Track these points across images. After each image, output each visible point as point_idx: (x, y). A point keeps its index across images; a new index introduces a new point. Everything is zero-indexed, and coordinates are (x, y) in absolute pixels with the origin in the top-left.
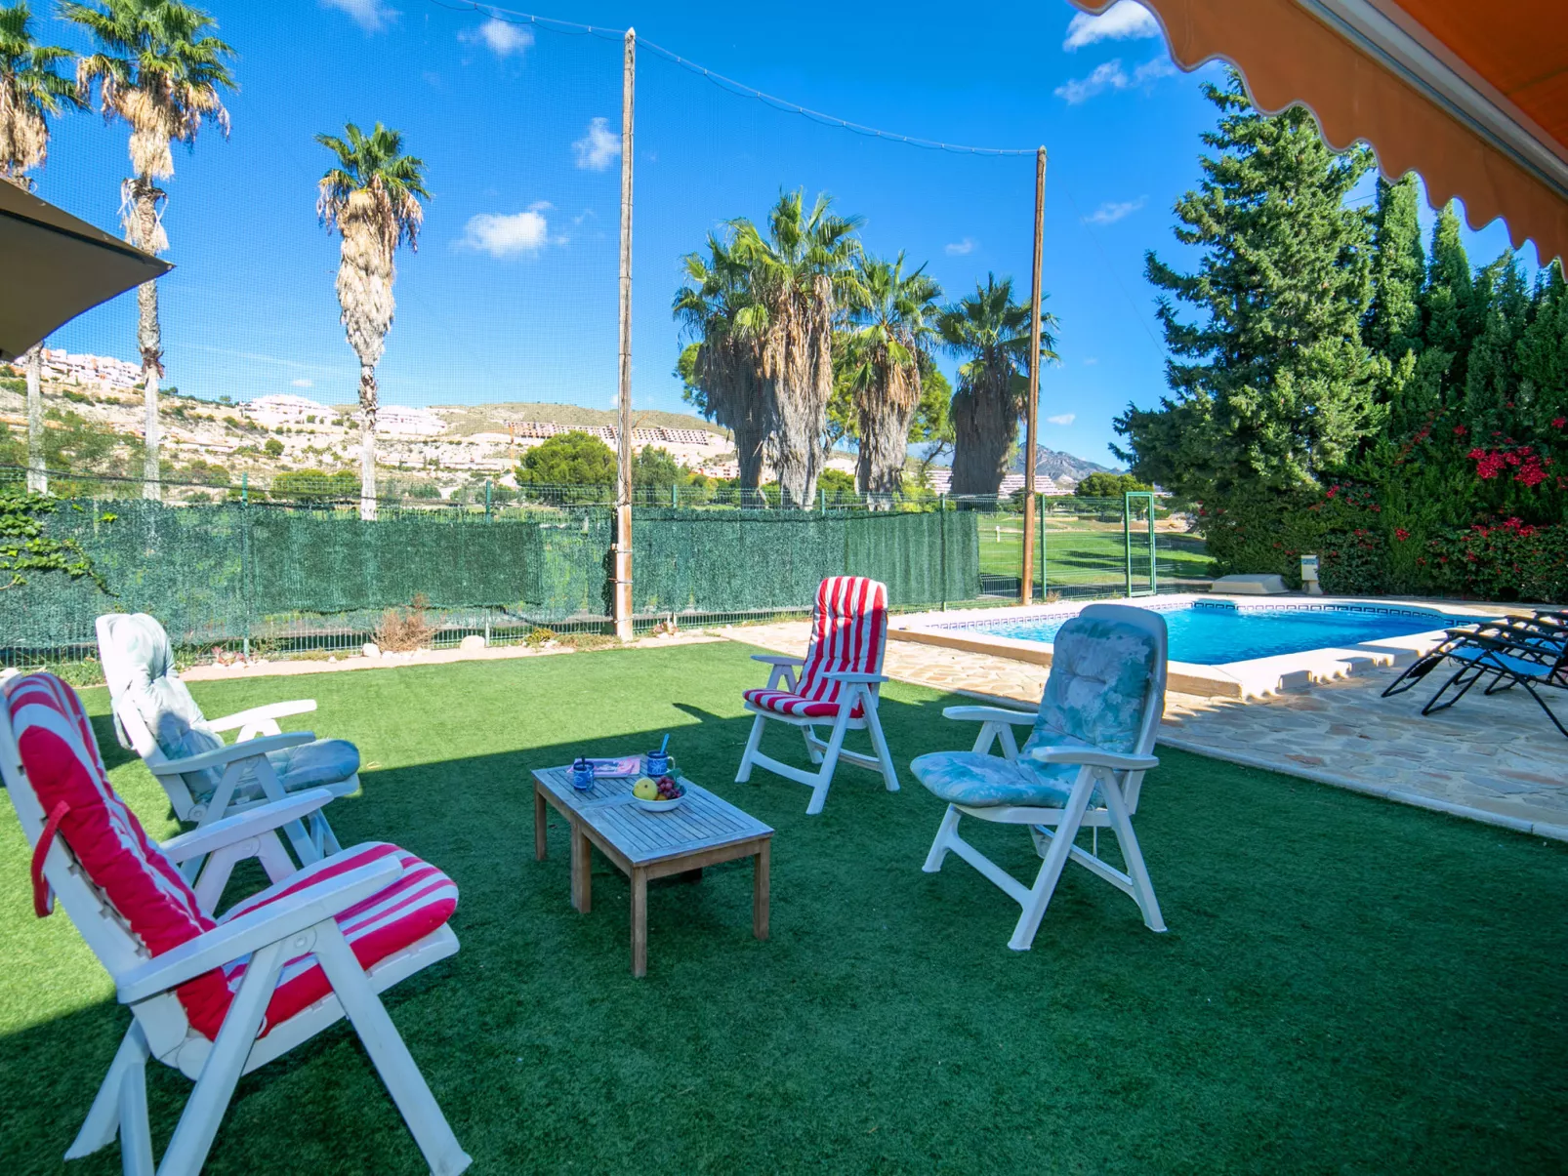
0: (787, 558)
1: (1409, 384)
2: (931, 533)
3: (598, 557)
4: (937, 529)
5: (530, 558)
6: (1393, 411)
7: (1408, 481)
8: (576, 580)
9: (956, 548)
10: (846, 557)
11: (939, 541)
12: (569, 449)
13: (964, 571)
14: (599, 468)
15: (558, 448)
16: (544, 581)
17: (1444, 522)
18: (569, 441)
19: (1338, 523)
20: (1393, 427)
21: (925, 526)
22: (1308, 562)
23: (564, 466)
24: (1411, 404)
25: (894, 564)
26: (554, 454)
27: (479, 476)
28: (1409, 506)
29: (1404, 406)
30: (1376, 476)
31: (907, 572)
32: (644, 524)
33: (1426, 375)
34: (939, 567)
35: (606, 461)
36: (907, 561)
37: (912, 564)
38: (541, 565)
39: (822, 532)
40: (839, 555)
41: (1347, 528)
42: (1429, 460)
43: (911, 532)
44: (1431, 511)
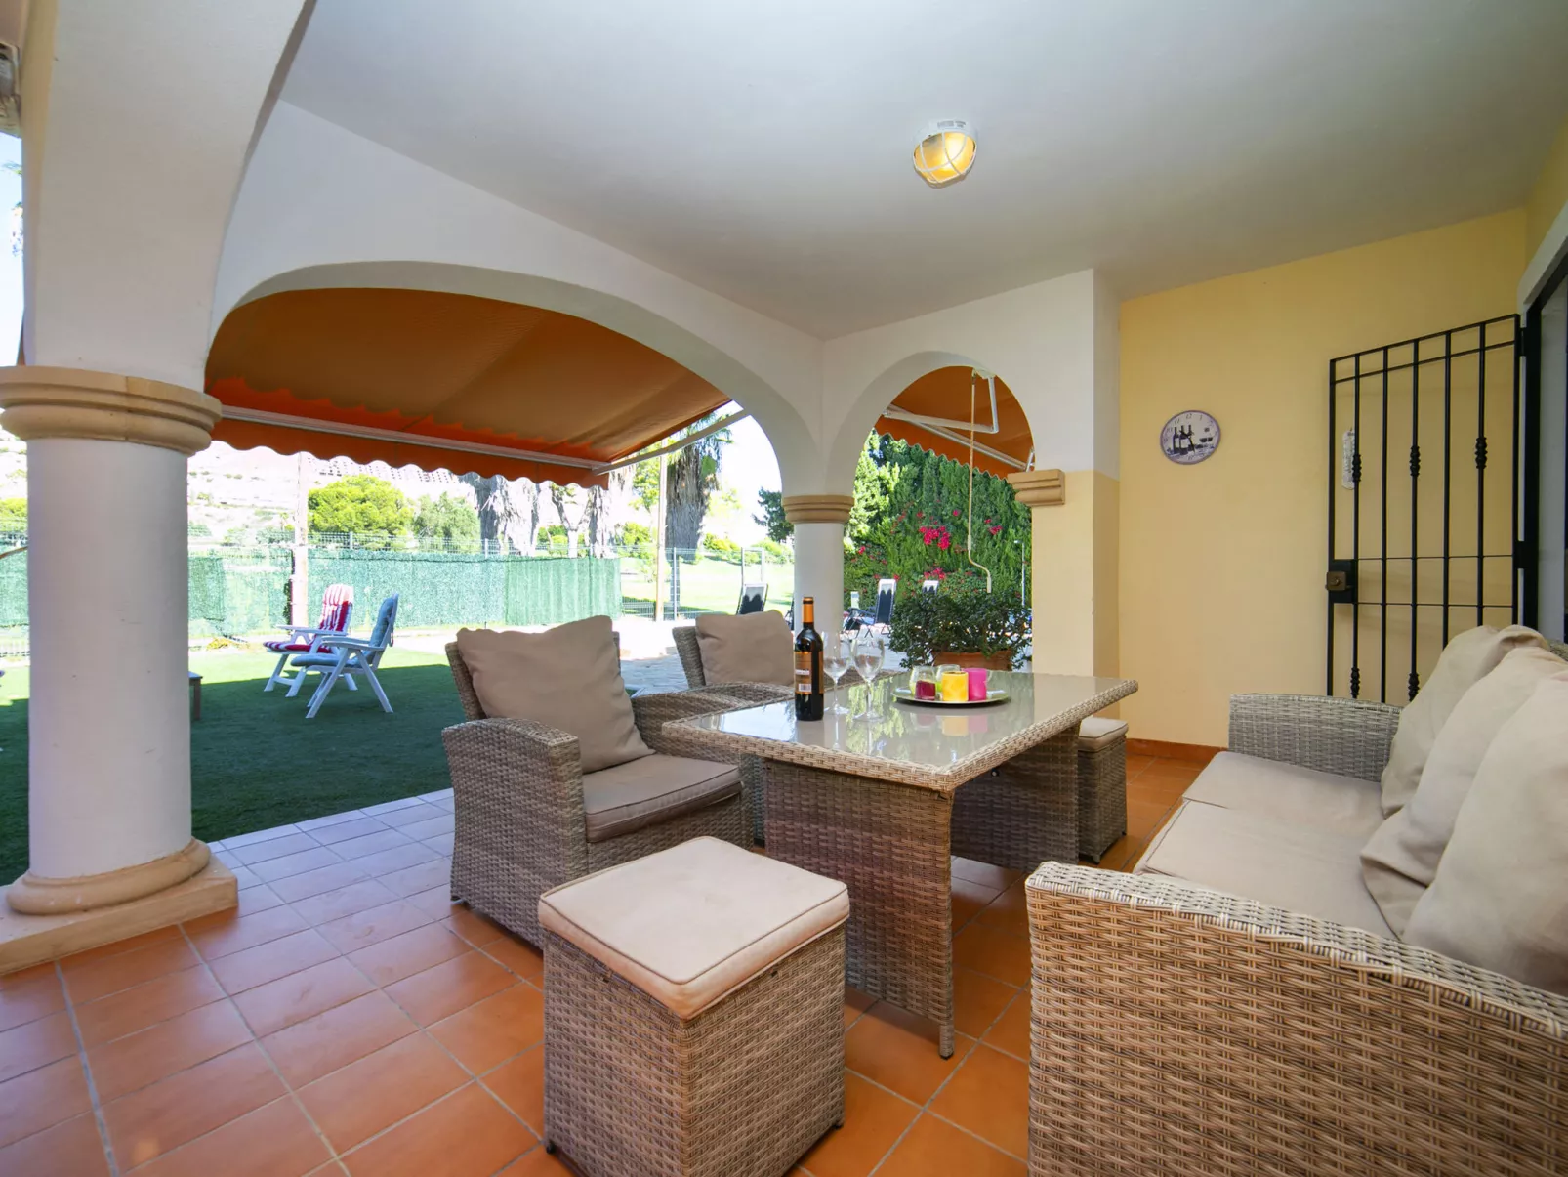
0: (454, 589)
1: (897, 485)
2: (580, 572)
3: (280, 585)
4: (586, 570)
5: (212, 585)
6: (891, 501)
7: (899, 545)
8: (257, 603)
9: (602, 584)
10: (506, 588)
11: (587, 578)
12: (357, 492)
13: (608, 601)
14: (390, 512)
15: (344, 491)
16: (226, 602)
17: (915, 570)
18: (358, 484)
19: (866, 570)
20: (892, 510)
21: (576, 567)
22: (854, 596)
23: (350, 508)
24: (899, 497)
25: (548, 595)
26: (339, 496)
27: (266, 515)
28: (900, 560)
29: (896, 498)
30: (883, 541)
31: (560, 600)
32: (322, 561)
33: (906, 479)
34: (587, 597)
35: (399, 505)
36: (560, 594)
37: (564, 594)
38: (223, 590)
39: (484, 571)
40: (500, 586)
41: (872, 574)
42: (907, 532)
43: (563, 572)
44: (909, 563)
